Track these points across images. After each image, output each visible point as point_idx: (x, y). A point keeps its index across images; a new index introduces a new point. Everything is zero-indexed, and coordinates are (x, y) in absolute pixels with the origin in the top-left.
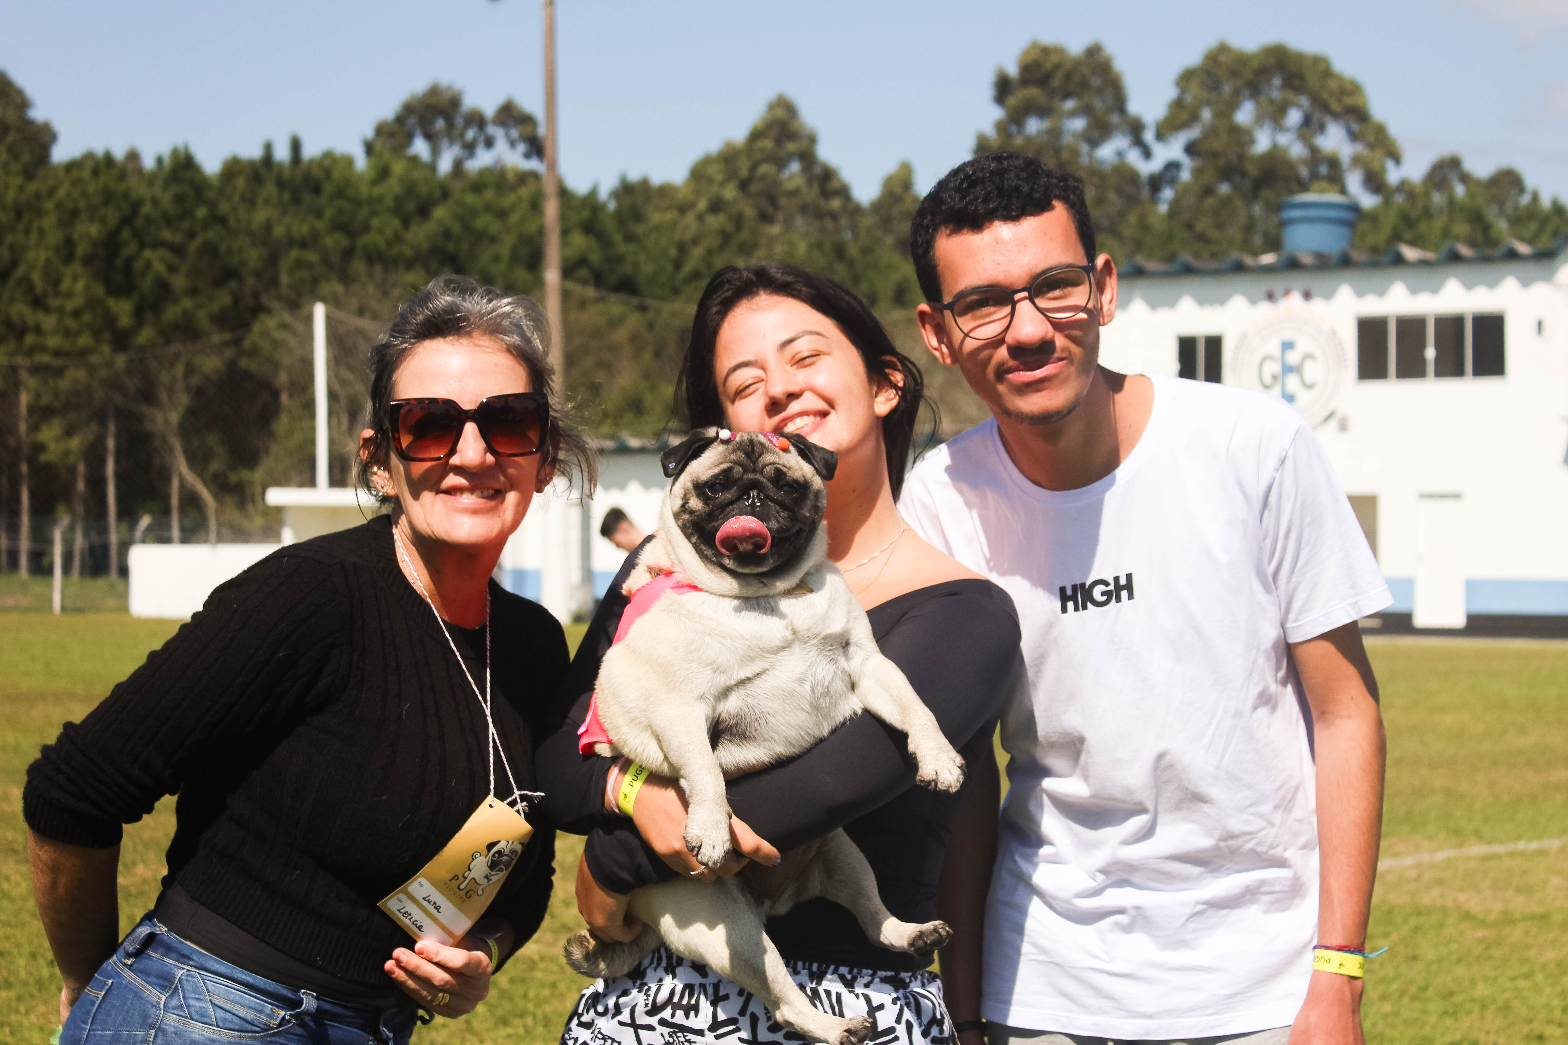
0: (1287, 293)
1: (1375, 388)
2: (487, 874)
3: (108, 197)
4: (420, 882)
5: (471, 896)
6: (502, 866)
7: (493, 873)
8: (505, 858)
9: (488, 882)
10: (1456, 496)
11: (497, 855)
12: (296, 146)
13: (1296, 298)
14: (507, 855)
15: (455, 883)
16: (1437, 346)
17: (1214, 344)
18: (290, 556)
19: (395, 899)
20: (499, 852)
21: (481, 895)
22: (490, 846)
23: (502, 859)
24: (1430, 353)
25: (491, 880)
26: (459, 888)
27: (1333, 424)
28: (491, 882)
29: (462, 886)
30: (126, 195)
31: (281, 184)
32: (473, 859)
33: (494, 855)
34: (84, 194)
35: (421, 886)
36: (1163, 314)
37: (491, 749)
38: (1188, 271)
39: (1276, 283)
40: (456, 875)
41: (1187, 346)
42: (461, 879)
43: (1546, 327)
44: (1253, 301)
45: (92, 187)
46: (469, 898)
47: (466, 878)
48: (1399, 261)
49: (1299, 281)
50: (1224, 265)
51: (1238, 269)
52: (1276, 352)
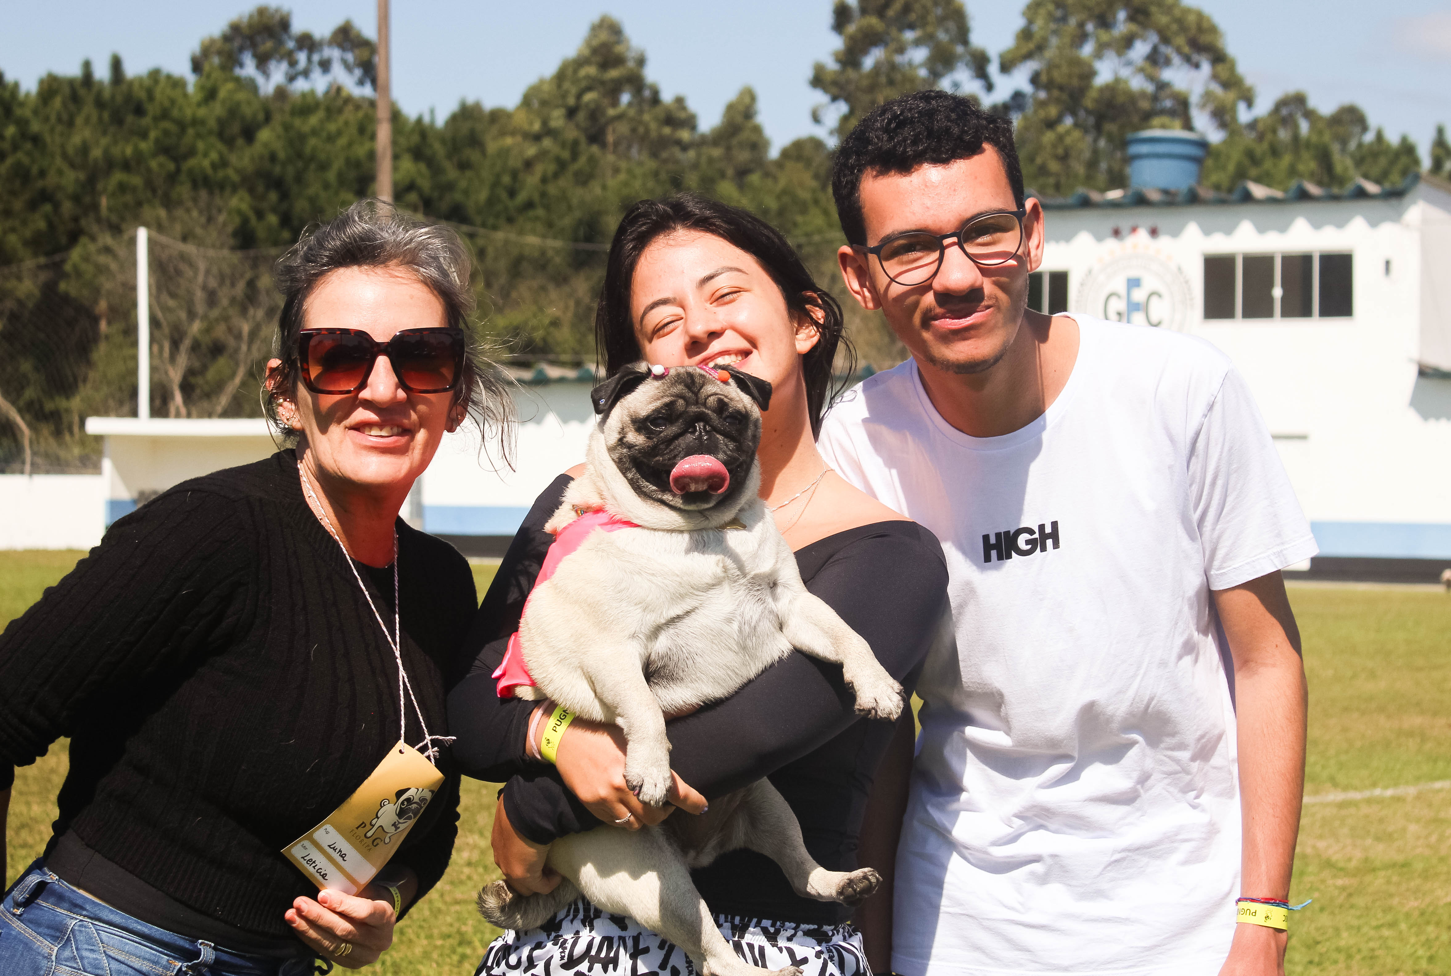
0: (1134, 230)
1: (1221, 327)
2: (395, 822)
4: (326, 829)
5: (377, 844)
6: (410, 814)
7: (401, 821)
8: (414, 806)
9: (396, 830)
10: (1303, 437)
11: (406, 803)
12: (116, 64)
13: (1142, 234)
14: (415, 803)
15: (361, 831)
16: (1284, 285)
17: (1060, 280)
18: (193, 491)
19: (299, 845)
20: (408, 800)
21: (386, 844)
22: (400, 793)
23: (411, 806)
24: (1277, 292)
25: (399, 828)
26: (365, 835)
28: (398, 830)
29: (369, 834)
31: (100, 104)
32: (382, 807)
33: (402, 803)
35: (327, 833)
37: (402, 693)
39: (1123, 220)
40: (363, 823)
42: (368, 827)
43: (1394, 267)
44: (1099, 238)
46: (375, 846)
47: (373, 826)
48: (1247, 198)
49: (1145, 218)
50: (1070, 200)
51: (1085, 204)
52: (1122, 289)
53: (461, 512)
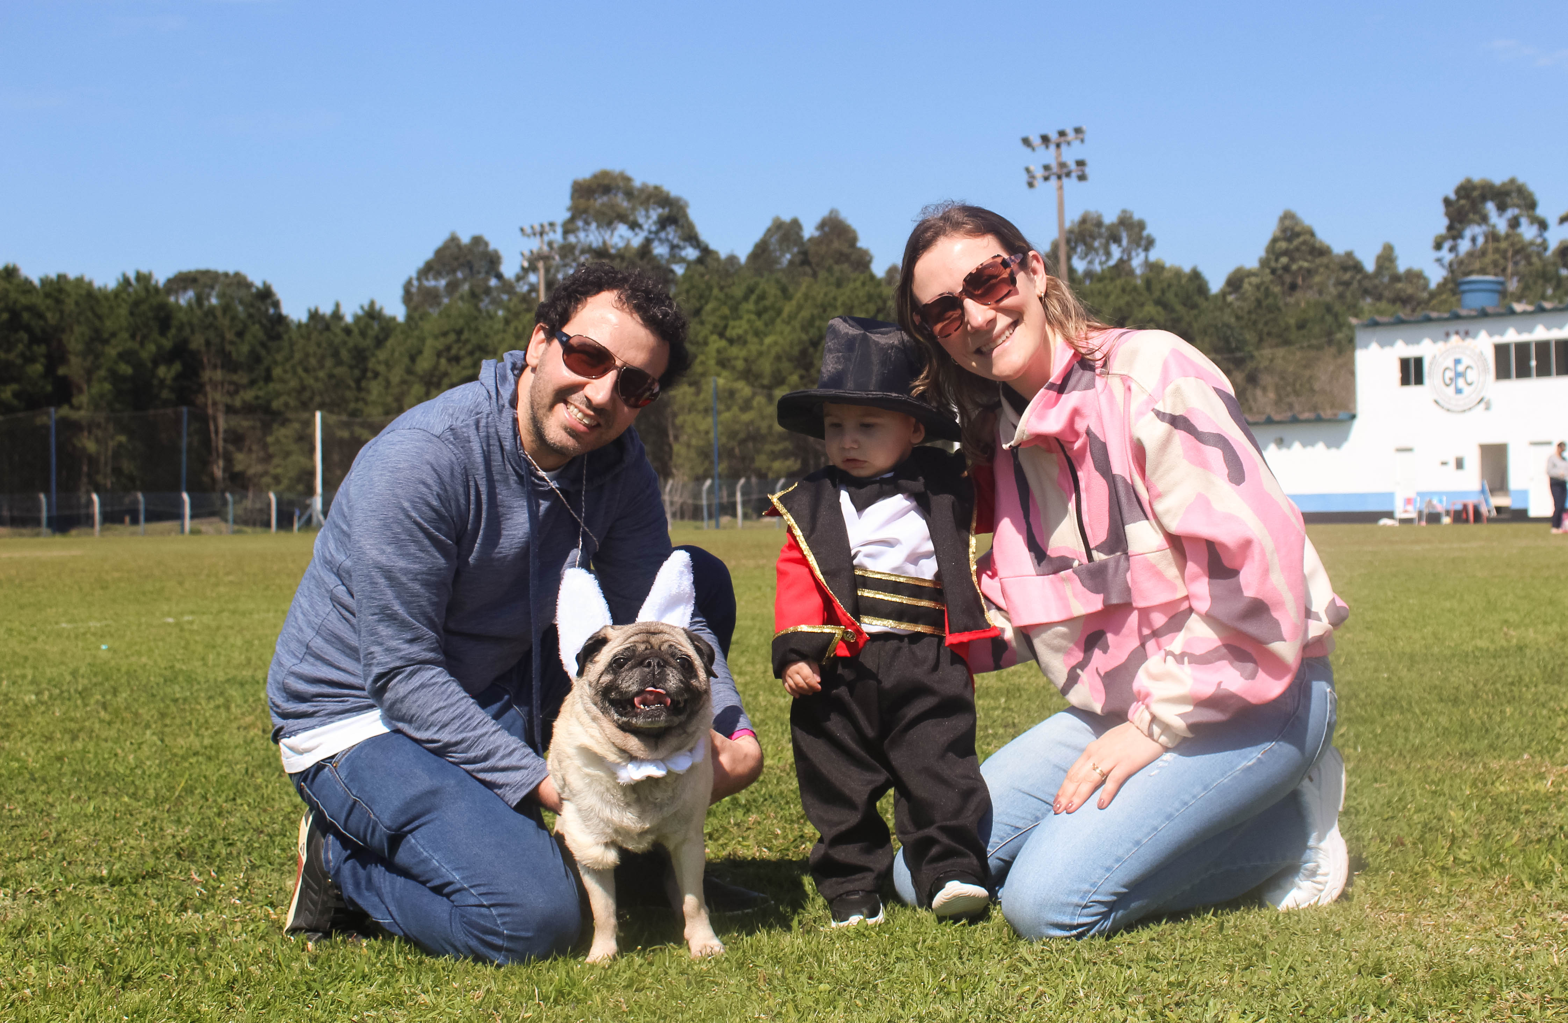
0: (1456, 333)
1: (1505, 384)
3: (870, 298)
13: (1460, 336)
16: (1536, 359)
17: (1419, 362)
24: (1533, 363)
27: (1482, 406)
30: (880, 296)
34: (857, 297)
36: (1391, 347)
38: (1400, 322)
39: (1452, 327)
41: (1405, 363)
44: (1437, 338)
45: (861, 293)
49: (1462, 326)
50: (1420, 318)
51: (1429, 320)
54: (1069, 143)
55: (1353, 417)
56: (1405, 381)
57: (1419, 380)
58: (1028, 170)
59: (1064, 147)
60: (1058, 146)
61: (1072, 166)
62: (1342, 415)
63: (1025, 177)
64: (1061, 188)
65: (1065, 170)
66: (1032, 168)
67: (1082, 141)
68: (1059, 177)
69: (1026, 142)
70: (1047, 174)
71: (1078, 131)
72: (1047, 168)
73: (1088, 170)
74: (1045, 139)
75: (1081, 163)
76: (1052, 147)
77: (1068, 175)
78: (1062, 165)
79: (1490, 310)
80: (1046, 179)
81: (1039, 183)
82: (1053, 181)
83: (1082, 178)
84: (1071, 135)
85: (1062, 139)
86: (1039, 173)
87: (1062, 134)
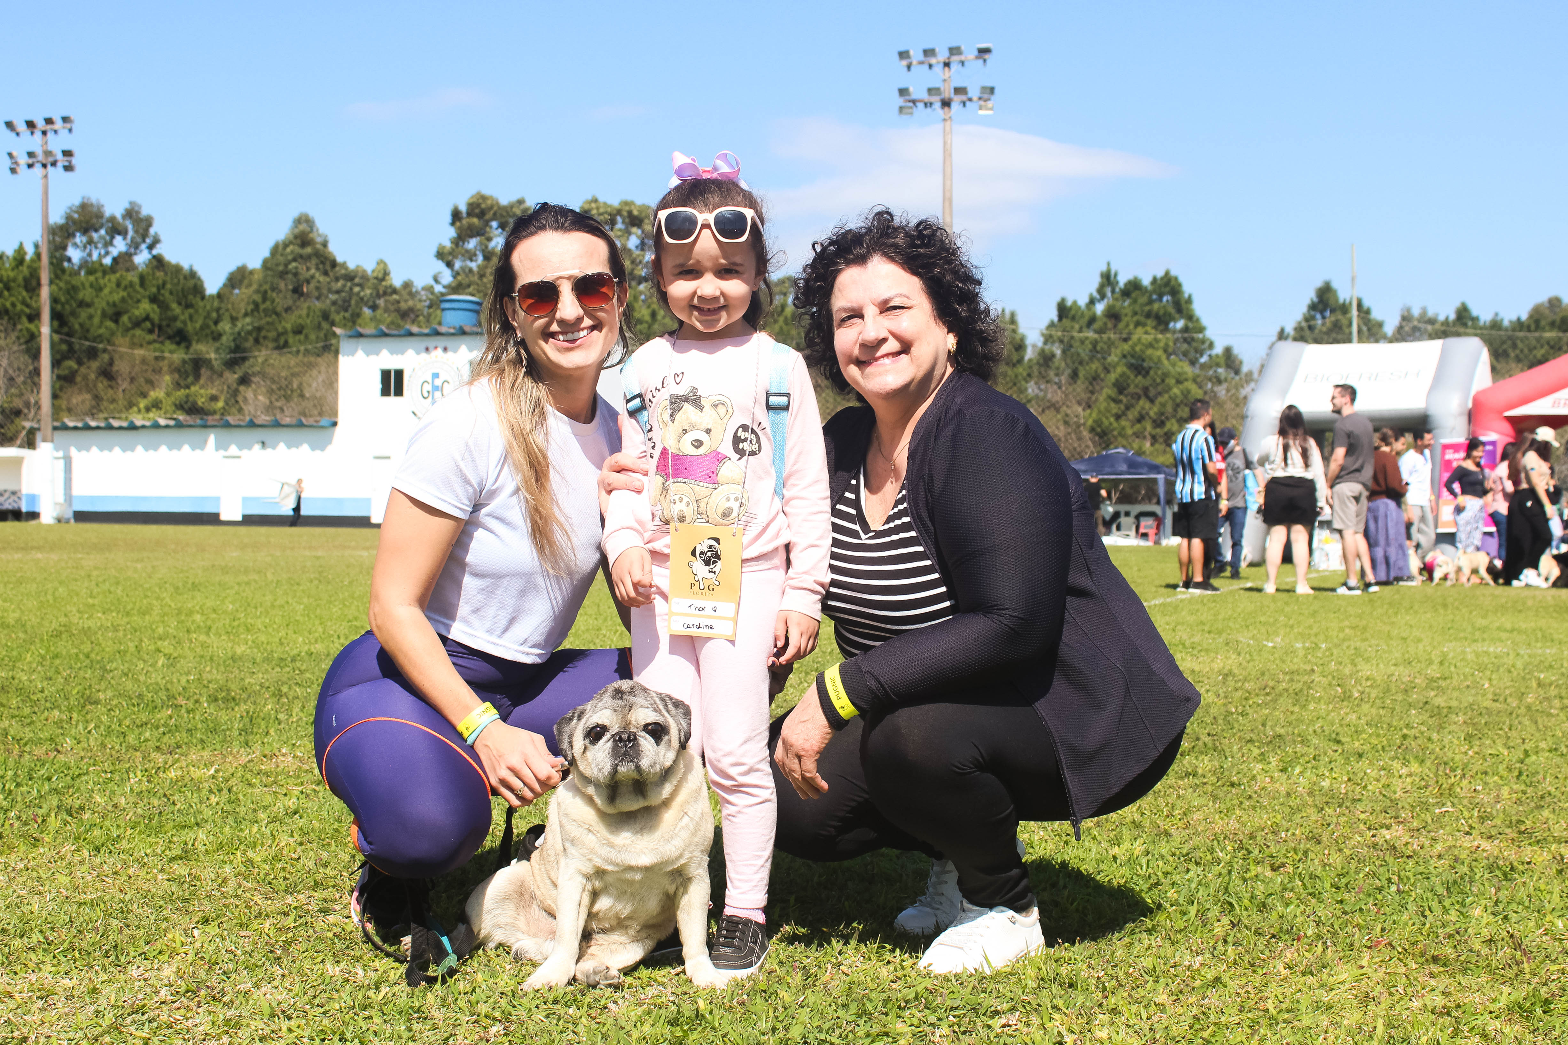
0: (436, 348)
13: (440, 351)
17: (399, 374)
36: (373, 357)
38: (385, 335)
39: (431, 342)
41: (386, 374)
44: (418, 353)
49: (441, 342)
50: (402, 332)
51: (411, 334)
52: (430, 380)
53: (92, 499)
54: (56, 132)
55: (335, 424)
56: (385, 392)
57: (399, 392)
58: (10, 155)
59: (50, 135)
60: (44, 133)
61: (60, 156)
62: (324, 422)
63: (8, 163)
64: (46, 176)
65: (51, 159)
66: (15, 154)
67: (70, 130)
68: (44, 166)
69: (9, 125)
70: (30, 161)
71: (65, 120)
72: (31, 155)
73: (74, 161)
74: (31, 125)
75: (67, 153)
76: (38, 134)
77: (54, 164)
78: (48, 153)
79: (467, 329)
80: (30, 166)
81: (22, 169)
82: (38, 170)
83: (68, 168)
84: (59, 125)
85: (49, 127)
86: (23, 160)
87: (49, 121)
